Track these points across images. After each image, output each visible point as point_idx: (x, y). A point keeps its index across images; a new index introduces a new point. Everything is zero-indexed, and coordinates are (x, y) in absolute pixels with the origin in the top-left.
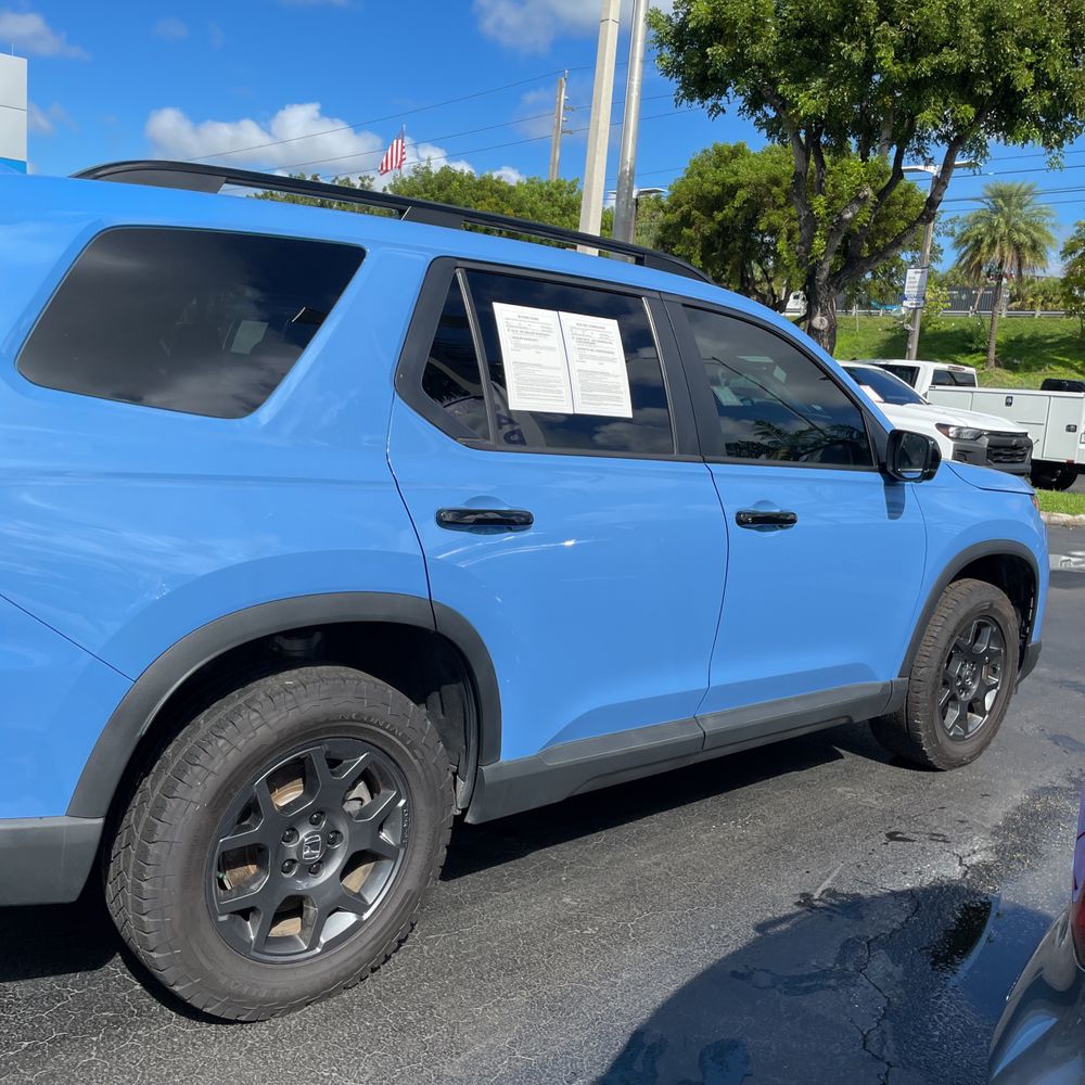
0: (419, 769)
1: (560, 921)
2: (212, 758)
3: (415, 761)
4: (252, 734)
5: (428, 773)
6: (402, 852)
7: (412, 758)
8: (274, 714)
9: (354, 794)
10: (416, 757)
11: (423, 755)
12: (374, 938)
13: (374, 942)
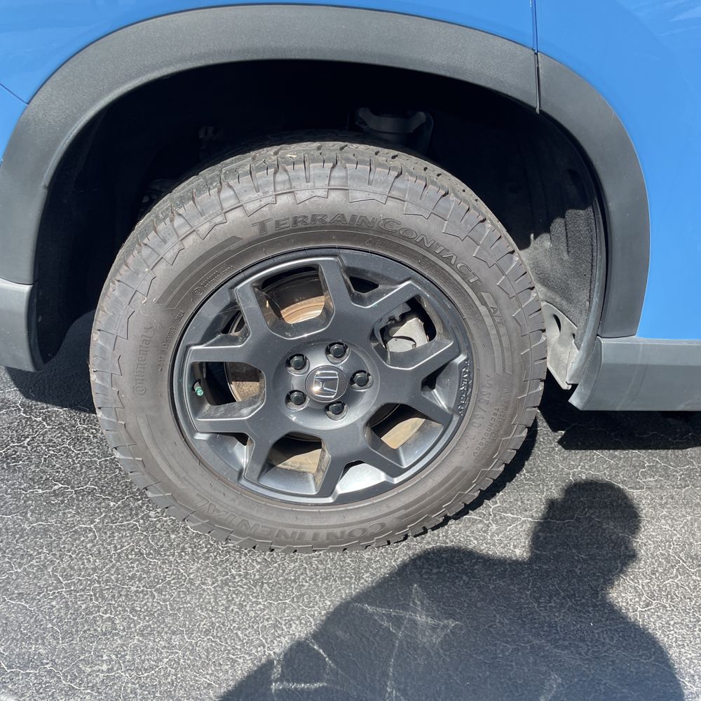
0: (488, 321)
1: (688, 556)
2: (164, 241)
3: (482, 309)
4: (219, 219)
5: (503, 330)
6: (456, 419)
7: (478, 303)
8: (254, 195)
9: (402, 331)
10: (484, 303)
11: (496, 302)
12: (406, 507)
13: (403, 512)
